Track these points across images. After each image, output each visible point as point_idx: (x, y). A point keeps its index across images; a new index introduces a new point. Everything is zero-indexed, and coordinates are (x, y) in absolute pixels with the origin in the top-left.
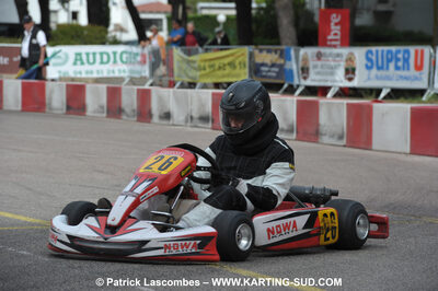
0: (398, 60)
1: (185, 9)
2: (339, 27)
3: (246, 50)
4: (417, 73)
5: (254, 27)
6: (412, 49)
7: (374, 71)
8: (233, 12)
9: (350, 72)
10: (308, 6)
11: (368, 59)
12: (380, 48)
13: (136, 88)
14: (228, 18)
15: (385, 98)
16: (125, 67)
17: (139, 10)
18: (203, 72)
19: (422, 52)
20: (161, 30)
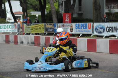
0: (84, 26)
1: (27, 13)
2: (68, 18)
3: (44, 24)
4: (89, 30)
5: (46, 18)
6: (88, 23)
7: (78, 29)
8: (40, 14)
9: (72, 30)
10: (60, 12)
11: (76, 26)
12: (79, 23)
13: (13, 35)
14: (39, 15)
15: (81, 36)
16: (11, 29)
17: (15, 14)
18: (32, 30)
19: (90, 24)
20: (21, 19)
